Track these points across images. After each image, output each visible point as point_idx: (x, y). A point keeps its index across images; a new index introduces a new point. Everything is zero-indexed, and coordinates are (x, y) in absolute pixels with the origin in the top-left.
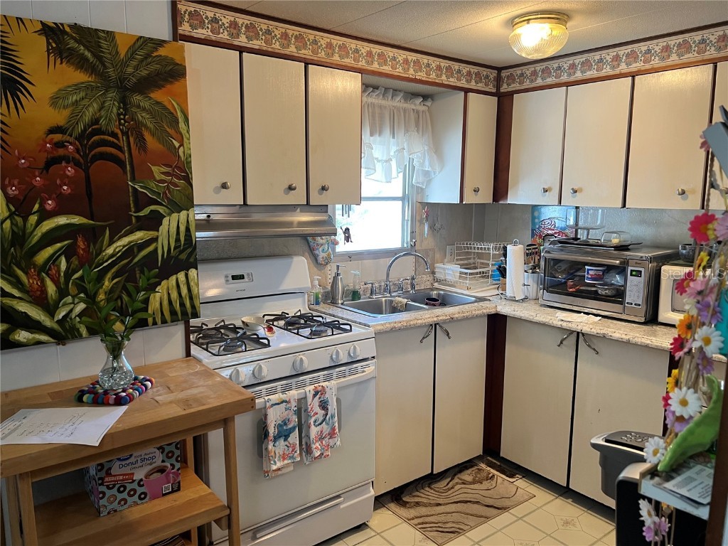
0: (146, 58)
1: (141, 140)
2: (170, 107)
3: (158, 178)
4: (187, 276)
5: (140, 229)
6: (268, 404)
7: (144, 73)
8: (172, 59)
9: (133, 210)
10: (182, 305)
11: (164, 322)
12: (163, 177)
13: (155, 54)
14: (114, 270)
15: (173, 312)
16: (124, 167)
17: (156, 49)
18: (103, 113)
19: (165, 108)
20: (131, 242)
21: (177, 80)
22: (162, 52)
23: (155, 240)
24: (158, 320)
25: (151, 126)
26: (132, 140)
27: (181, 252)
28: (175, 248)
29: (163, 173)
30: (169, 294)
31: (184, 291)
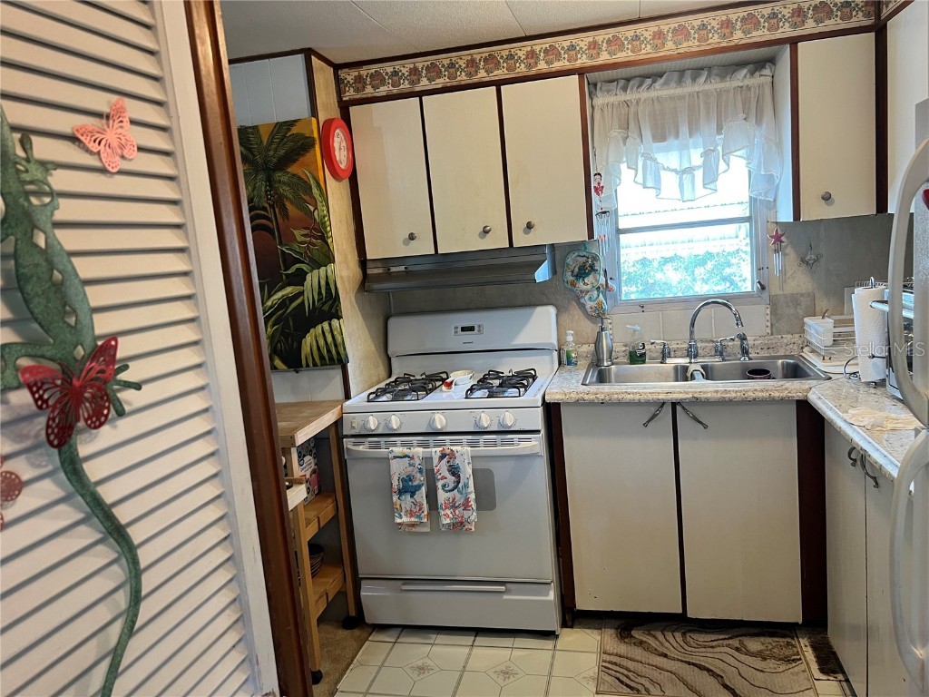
0: (282, 139)
1: (284, 209)
2: (304, 177)
3: (299, 240)
4: (330, 325)
5: (289, 285)
6: (391, 456)
7: (282, 152)
8: (302, 134)
9: (283, 268)
10: (329, 351)
11: (315, 365)
12: (303, 239)
13: (289, 134)
14: (273, 319)
15: (322, 357)
16: (273, 234)
17: (289, 130)
18: (255, 192)
19: (300, 178)
20: (283, 296)
21: (308, 152)
22: (294, 130)
23: (301, 293)
24: (311, 364)
25: (291, 197)
26: (277, 210)
27: (324, 304)
28: (319, 300)
29: (304, 235)
30: (317, 341)
31: (329, 339)
